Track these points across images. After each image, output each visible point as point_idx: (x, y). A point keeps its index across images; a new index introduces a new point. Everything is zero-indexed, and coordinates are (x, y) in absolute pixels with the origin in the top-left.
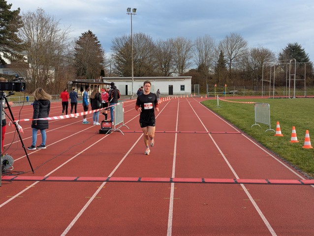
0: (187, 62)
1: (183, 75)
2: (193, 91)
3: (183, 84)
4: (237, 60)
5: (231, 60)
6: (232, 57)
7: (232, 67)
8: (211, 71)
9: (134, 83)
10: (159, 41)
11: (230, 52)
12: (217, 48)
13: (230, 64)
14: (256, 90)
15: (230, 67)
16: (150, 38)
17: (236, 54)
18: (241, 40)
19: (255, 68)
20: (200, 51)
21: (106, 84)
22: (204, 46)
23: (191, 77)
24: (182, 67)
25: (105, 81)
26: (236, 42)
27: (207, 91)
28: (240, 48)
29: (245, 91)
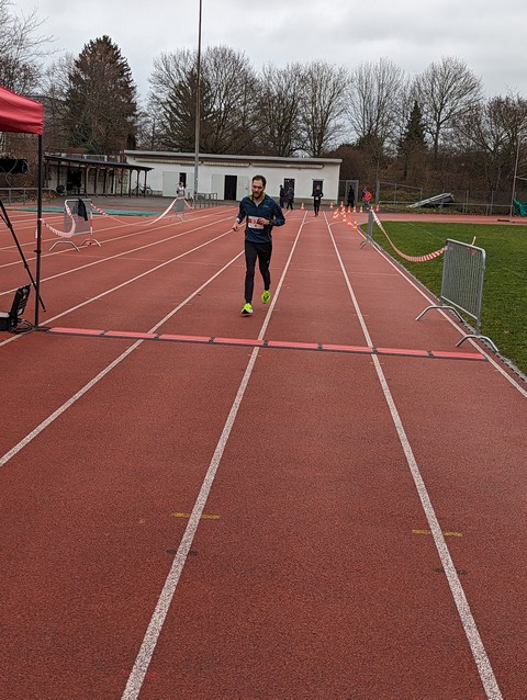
0: (331, 124)
1: (320, 156)
2: (341, 194)
3: (319, 178)
4: (454, 124)
5: (438, 124)
6: (443, 116)
7: (439, 142)
8: (388, 149)
9: (199, 168)
10: (266, 66)
11: (438, 106)
12: (408, 94)
13: (437, 134)
14: (495, 200)
15: (436, 141)
16: (245, 58)
17: (451, 111)
18: (467, 74)
19: (496, 146)
20: (366, 98)
21: (132, 168)
22: (376, 86)
23: (341, 161)
24: (319, 133)
25: (131, 162)
26: (456, 78)
27: (377, 198)
28: (463, 95)
29: (467, 203)
